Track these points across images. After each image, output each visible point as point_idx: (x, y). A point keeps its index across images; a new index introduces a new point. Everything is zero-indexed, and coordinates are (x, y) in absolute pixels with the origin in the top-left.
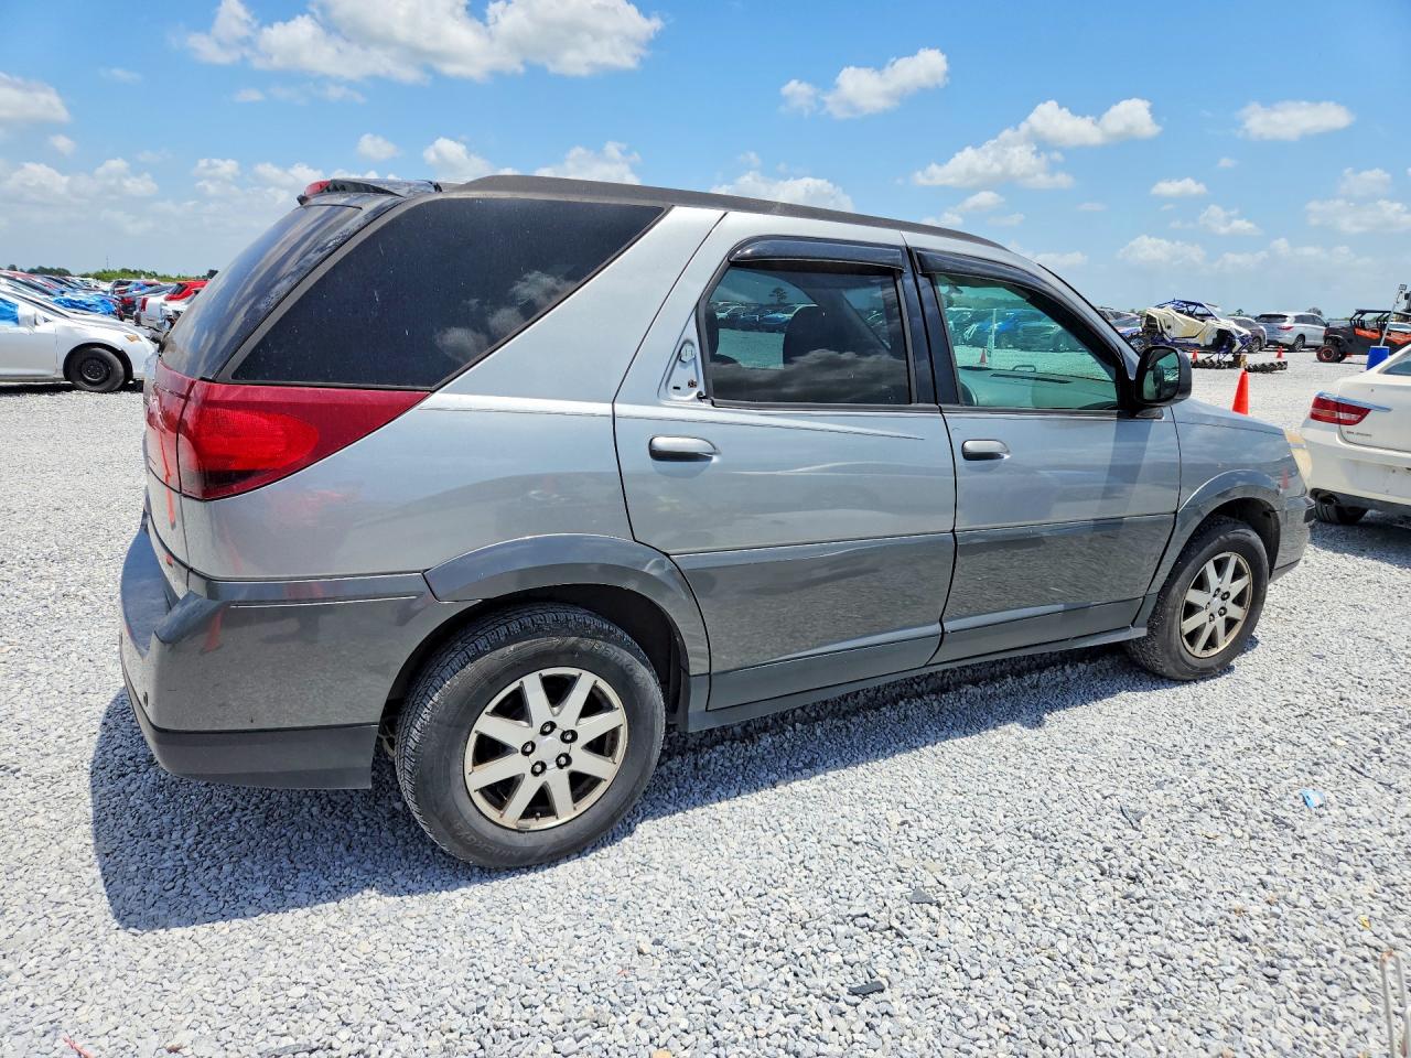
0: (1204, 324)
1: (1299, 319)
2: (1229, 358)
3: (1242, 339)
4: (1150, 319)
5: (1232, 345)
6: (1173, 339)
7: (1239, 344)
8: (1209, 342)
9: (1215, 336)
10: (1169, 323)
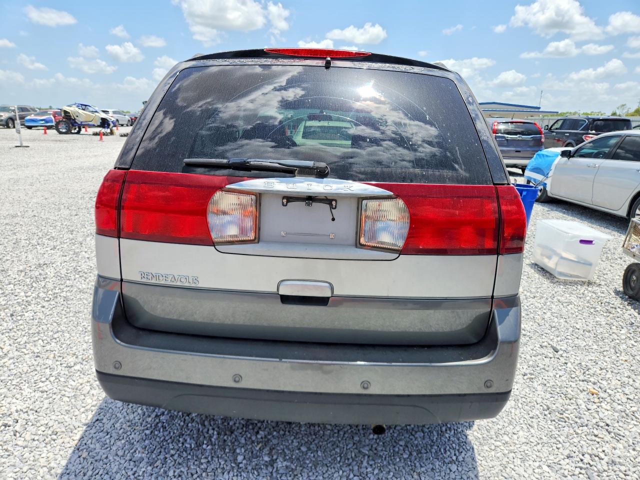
0: (94, 115)
1: (114, 112)
2: (109, 131)
3: (112, 122)
4: (65, 112)
5: (109, 125)
6: (82, 122)
7: (112, 125)
8: (99, 124)
9: (101, 121)
10: (78, 115)
